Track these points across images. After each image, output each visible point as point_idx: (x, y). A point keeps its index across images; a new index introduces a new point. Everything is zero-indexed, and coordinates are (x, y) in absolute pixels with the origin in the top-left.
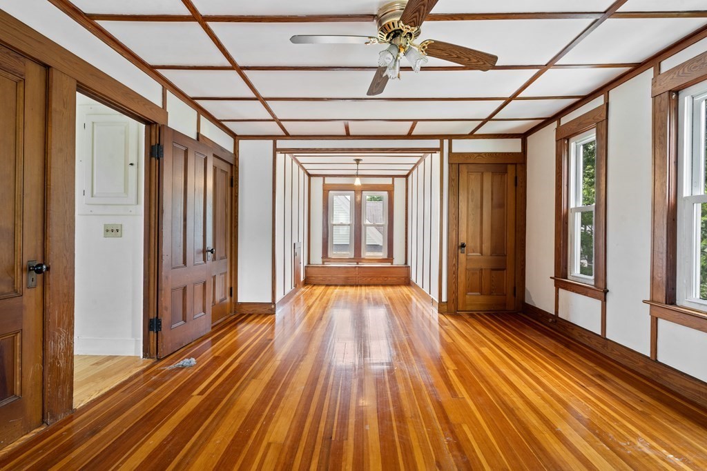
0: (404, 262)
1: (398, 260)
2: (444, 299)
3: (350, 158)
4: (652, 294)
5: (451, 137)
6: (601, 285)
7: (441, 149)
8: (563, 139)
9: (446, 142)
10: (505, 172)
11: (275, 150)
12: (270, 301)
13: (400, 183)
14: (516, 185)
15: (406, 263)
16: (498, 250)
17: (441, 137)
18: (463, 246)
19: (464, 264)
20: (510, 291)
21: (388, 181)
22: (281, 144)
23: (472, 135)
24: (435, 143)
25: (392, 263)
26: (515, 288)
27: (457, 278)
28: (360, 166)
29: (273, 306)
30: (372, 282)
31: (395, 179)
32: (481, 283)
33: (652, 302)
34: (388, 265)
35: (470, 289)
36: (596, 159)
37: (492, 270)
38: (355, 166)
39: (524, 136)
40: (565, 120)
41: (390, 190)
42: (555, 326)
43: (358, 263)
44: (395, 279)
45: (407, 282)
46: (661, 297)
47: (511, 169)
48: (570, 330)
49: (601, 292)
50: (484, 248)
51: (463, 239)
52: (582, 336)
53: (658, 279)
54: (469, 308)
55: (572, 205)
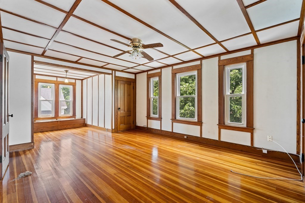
0: (81, 117)
1: (78, 116)
2: (113, 128)
3: (63, 70)
4: (172, 117)
5: (115, 70)
6: (160, 117)
7: (112, 74)
8: (149, 77)
9: (114, 72)
10: (130, 84)
11: (33, 61)
12: (30, 141)
13: (78, 83)
14: (133, 89)
15: (82, 117)
16: (129, 110)
17: (112, 70)
18: (119, 109)
19: (120, 115)
20: (132, 123)
21: (73, 81)
22: (36, 58)
23: (122, 71)
24: (110, 72)
25: (75, 118)
26: (133, 121)
27: (117, 120)
28: (68, 74)
29: (32, 144)
30: (67, 127)
31: (76, 80)
32: (124, 121)
33: (172, 119)
34: (73, 119)
35: (121, 123)
36: (159, 85)
37: (128, 116)
38: (65, 73)
39: (135, 74)
40: (149, 73)
41: (74, 85)
42: (147, 130)
43: (57, 119)
44: (79, 125)
45: (85, 125)
46: (174, 118)
47: (132, 83)
48: (152, 130)
49: (160, 119)
50: (125, 109)
51: (119, 107)
52: (155, 131)
53: (173, 114)
54: (121, 130)
55: (151, 96)
